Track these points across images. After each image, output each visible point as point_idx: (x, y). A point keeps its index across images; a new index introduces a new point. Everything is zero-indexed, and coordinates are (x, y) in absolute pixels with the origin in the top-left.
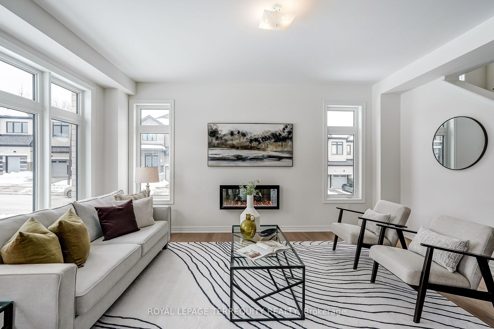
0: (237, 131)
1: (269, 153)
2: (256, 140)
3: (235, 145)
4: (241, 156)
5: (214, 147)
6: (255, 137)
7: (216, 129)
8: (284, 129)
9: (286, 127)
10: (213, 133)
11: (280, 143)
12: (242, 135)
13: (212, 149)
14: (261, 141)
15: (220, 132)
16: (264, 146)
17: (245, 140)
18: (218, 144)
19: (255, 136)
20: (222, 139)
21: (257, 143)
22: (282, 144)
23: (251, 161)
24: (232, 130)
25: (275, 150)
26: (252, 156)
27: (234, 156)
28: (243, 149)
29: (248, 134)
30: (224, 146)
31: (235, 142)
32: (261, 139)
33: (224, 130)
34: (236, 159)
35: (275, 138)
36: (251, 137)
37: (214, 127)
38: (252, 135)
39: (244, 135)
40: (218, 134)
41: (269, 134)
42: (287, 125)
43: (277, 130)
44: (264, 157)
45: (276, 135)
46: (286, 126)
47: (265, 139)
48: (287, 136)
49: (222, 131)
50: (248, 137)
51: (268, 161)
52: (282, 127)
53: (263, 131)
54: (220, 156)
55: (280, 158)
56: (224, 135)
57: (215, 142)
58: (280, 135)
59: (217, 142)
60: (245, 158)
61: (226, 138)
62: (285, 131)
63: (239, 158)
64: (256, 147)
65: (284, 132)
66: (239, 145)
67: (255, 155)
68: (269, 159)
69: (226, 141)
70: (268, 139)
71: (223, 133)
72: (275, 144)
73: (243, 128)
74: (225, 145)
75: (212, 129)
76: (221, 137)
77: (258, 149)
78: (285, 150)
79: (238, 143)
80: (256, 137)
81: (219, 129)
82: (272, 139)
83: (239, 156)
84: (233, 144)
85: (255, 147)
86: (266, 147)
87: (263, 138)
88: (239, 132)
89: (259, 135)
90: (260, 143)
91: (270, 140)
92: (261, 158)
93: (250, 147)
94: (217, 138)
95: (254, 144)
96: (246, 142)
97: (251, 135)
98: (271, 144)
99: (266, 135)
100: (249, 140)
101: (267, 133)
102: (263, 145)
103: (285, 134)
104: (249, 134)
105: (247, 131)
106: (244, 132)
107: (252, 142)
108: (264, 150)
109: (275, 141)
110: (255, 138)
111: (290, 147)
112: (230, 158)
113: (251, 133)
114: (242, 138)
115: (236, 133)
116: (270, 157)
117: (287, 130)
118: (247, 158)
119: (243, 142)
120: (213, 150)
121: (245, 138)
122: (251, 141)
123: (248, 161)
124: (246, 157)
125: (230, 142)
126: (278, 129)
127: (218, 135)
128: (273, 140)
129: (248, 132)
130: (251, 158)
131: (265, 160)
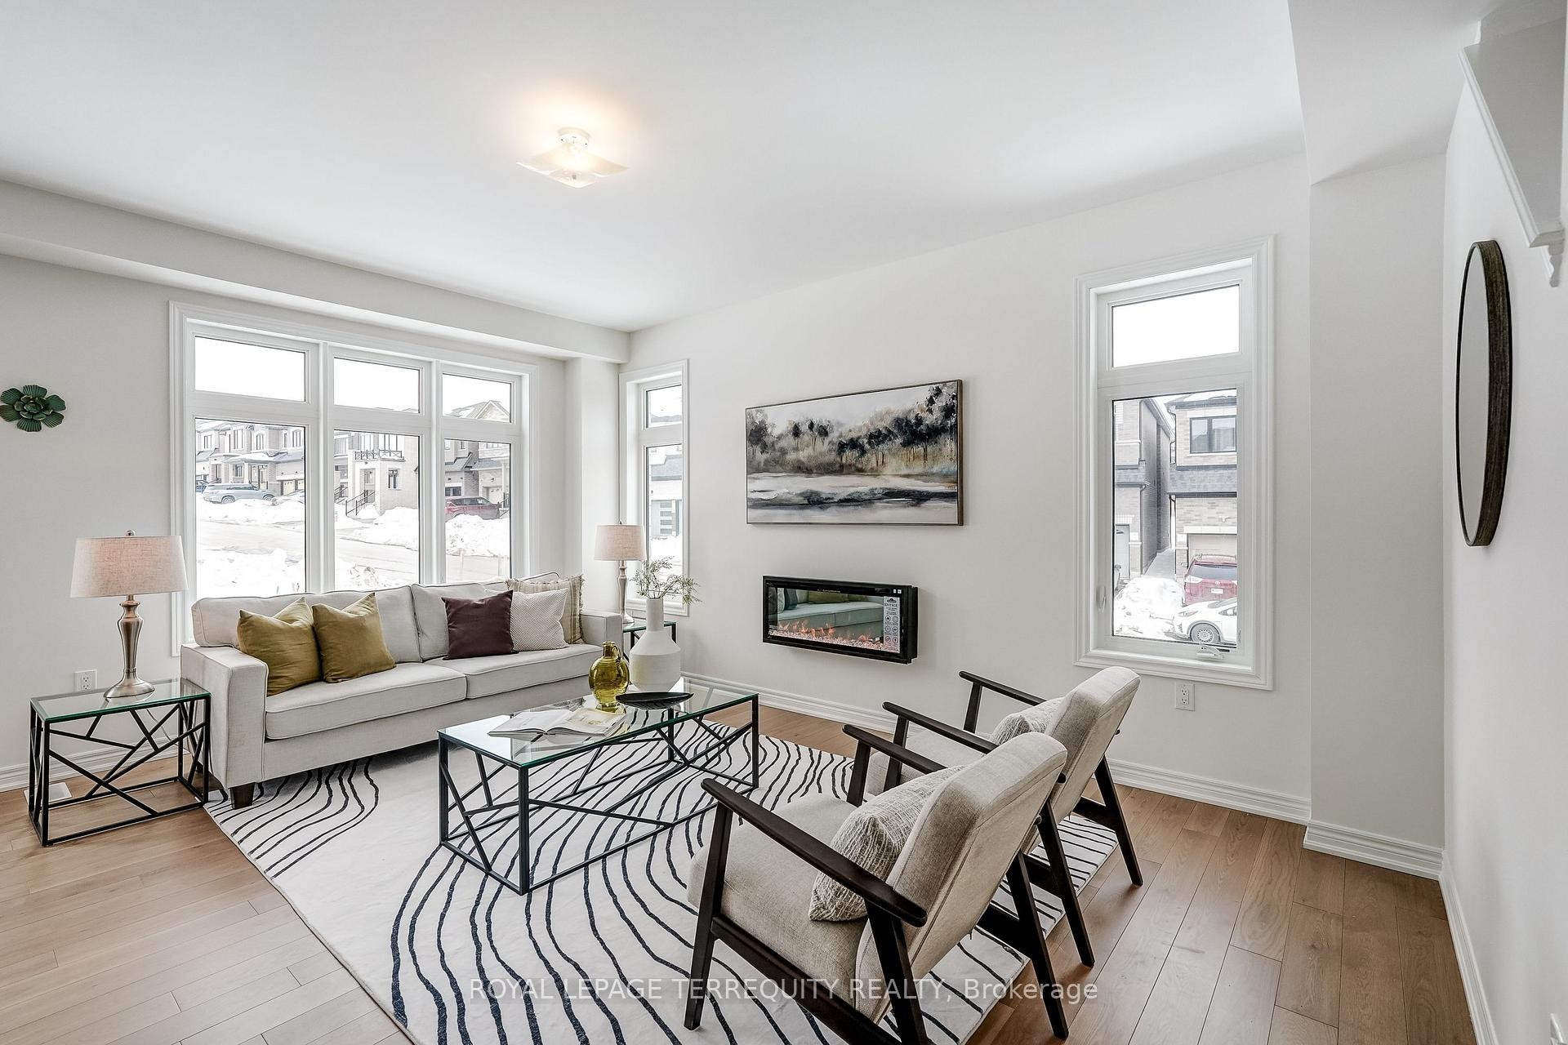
0: (808, 423)
1: (889, 482)
2: (854, 444)
3: (803, 463)
4: (817, 494)
5: (758, 471)
6: (849, 437)
7: (762, 422)
8: (931, 401)
9: (938, 392)
10: (757, 435)
11: (920, 449)
12: (820, 434)
13: (754, 478)
14: (867, 446)
15: (769, 430)
16: (874, 460)
17: (826, 447)
18: (767, 461)
19: (850, 431)
20: (774, 450)
21: (856, 453)
22: (925, 450)
23: (842, 509)
24: (796, 420)
25: (905, 471)
26: (843, 494)
27: (801, 494)
28: (822, 474)
29: (832, 427)
30: (779, 468)
31: (803, 455)
32: (866, 441)
33: (779, 423)
34: (806, 502)
35: (905, 433)
36: (841, 436)
37: (758, 419)
38: (844, 430)
39: (824, 432)
40: (765, 435)
41: (886, 423)
42: (940, 386)
43: (909, 406)
44: (875, 494)
45: (908, 423)
46: (938, 388)
47: (877, 438)
48: (939, 422)
49: (773, 426)
50: (834, 436)
51: (885, 508)
52: (925, 394)
53: (872, 415)
54: (771, 496)
55: (919, 498)
56: (779, 438)
57: (761, 457)
58: (919, 421)
59: (765, 456)
60: (827, 499)
61: (783, 444)
62: (933, 407)
63: (814, 501)
64: (854, 465)
65: (930, 411)
66: (813, 463)
67: (852, 490)
68: (888, 502)
69: (784, 452)
70: (886, 436)
71: (776, 432)
72: (904, 451)
73: (821, 413)
74: (781, 465)
75: (753, 423)
76: (773, 444)
77: (860, 471)
78: (935, 469)
79: (809, 457)
80: (854, 435)
81: (768, 421)
82: (896, 437)
83: (812, 493)
84: (799, 461)
85: (850, 465)
86: (880, 463)
87: (871, 436)
88: (811, 426)
89: (860, 429)
90: (863, 452)
91: (890, 439)
92: (868, 497)
93: (837, 466)
94: (764, 448)
95: (850, 456)
96: (830, 450)
97: (840, 430)
98: (894, 455)
99: (881, 426)
100: (836, 447)
101: (882, 420)
102: (871, 460)
103: (933, 418)
104: (835, 428)
105: (830, 420)
106: (825, 424)
107: (844, 452)
108: (875, 473)
109: (906, 444)
110: (852, 440)
111: (951, 459)
112: (793, 501)
113: (840, 424)
114: (819, 440)
115: (804, 428)
116: (891, 494)
117: (940, 402)
118: (832, 499)
119: (821, 454)
120: (756, 479)
121: (827, 440)
122: (842, 447)
123: (833, 510)
124: (829, 496)
125: (791, 457)
126: (912, 403)
127: (766, 439)
128: (899, 441)
129: (833, 423)
130: (842, 498)
131: (878, 504)
